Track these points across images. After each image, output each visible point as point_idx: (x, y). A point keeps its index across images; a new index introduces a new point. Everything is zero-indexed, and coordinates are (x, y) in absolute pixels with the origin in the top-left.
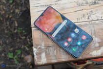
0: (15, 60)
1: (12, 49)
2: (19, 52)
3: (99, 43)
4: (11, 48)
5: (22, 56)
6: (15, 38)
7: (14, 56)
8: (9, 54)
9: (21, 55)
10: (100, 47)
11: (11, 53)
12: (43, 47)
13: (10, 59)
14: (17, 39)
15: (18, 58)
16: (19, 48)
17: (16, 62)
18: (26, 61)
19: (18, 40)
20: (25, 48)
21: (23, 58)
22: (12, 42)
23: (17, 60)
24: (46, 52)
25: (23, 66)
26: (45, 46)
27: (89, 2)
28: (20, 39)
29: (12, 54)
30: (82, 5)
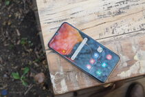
0: (23, 81)
1: (16, 67)
2: (26, 70)
3: (127, 62)
4: (14, 66)
5: (31, 75)
6: (19, 53)
7: (20, 76)
8: (13, 73)
9: (30, 74)
10: (129, 66)
11: (15, 72)
12: (62, 73)
13: (15, 80)
14: (21, 52)
15: (26, 78)
17: (24, 84)
18: (38, 82)
19: (24, 54)
20: (33, 64)
21: (33, 78)
22: (15, 58)
23: (25, 82)
24: (66, 79)
25: (34, 88)
26: (64, 72)
27: (112, 12)
28: (26, 52)
29: (17, 74)
30: (104, 16)
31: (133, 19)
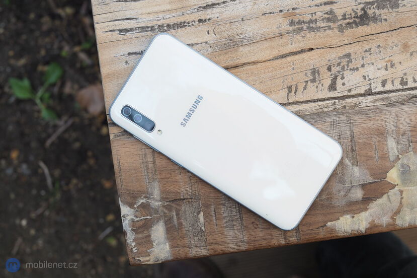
0: (41, 106)
1: (22, 62)
2: (53, 74)
4: (18, 56)
5: (68, 89)
6: (32, 16)
7: (34, 88)
8: (13, 81)
9: (63, 85)
11: (20, 77)
12: (156, 204)
13: (19, 101)
14: (40, 16)
15: (52, 96)
16: (53, 59)
17: (45, 114)
18: (86, 110)
19: (46, 21)
20: (75, 55)
21: (71, 98)
22: (18, 34)
23: (49, 108)
25: (73, 127)
26: (163, 199)
28: (54, 16)
29: (26, 83)
31: (406, 46)
